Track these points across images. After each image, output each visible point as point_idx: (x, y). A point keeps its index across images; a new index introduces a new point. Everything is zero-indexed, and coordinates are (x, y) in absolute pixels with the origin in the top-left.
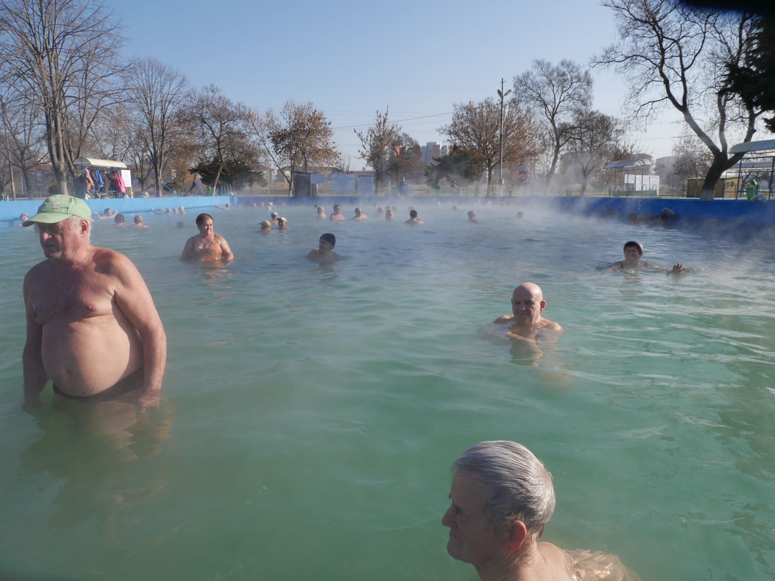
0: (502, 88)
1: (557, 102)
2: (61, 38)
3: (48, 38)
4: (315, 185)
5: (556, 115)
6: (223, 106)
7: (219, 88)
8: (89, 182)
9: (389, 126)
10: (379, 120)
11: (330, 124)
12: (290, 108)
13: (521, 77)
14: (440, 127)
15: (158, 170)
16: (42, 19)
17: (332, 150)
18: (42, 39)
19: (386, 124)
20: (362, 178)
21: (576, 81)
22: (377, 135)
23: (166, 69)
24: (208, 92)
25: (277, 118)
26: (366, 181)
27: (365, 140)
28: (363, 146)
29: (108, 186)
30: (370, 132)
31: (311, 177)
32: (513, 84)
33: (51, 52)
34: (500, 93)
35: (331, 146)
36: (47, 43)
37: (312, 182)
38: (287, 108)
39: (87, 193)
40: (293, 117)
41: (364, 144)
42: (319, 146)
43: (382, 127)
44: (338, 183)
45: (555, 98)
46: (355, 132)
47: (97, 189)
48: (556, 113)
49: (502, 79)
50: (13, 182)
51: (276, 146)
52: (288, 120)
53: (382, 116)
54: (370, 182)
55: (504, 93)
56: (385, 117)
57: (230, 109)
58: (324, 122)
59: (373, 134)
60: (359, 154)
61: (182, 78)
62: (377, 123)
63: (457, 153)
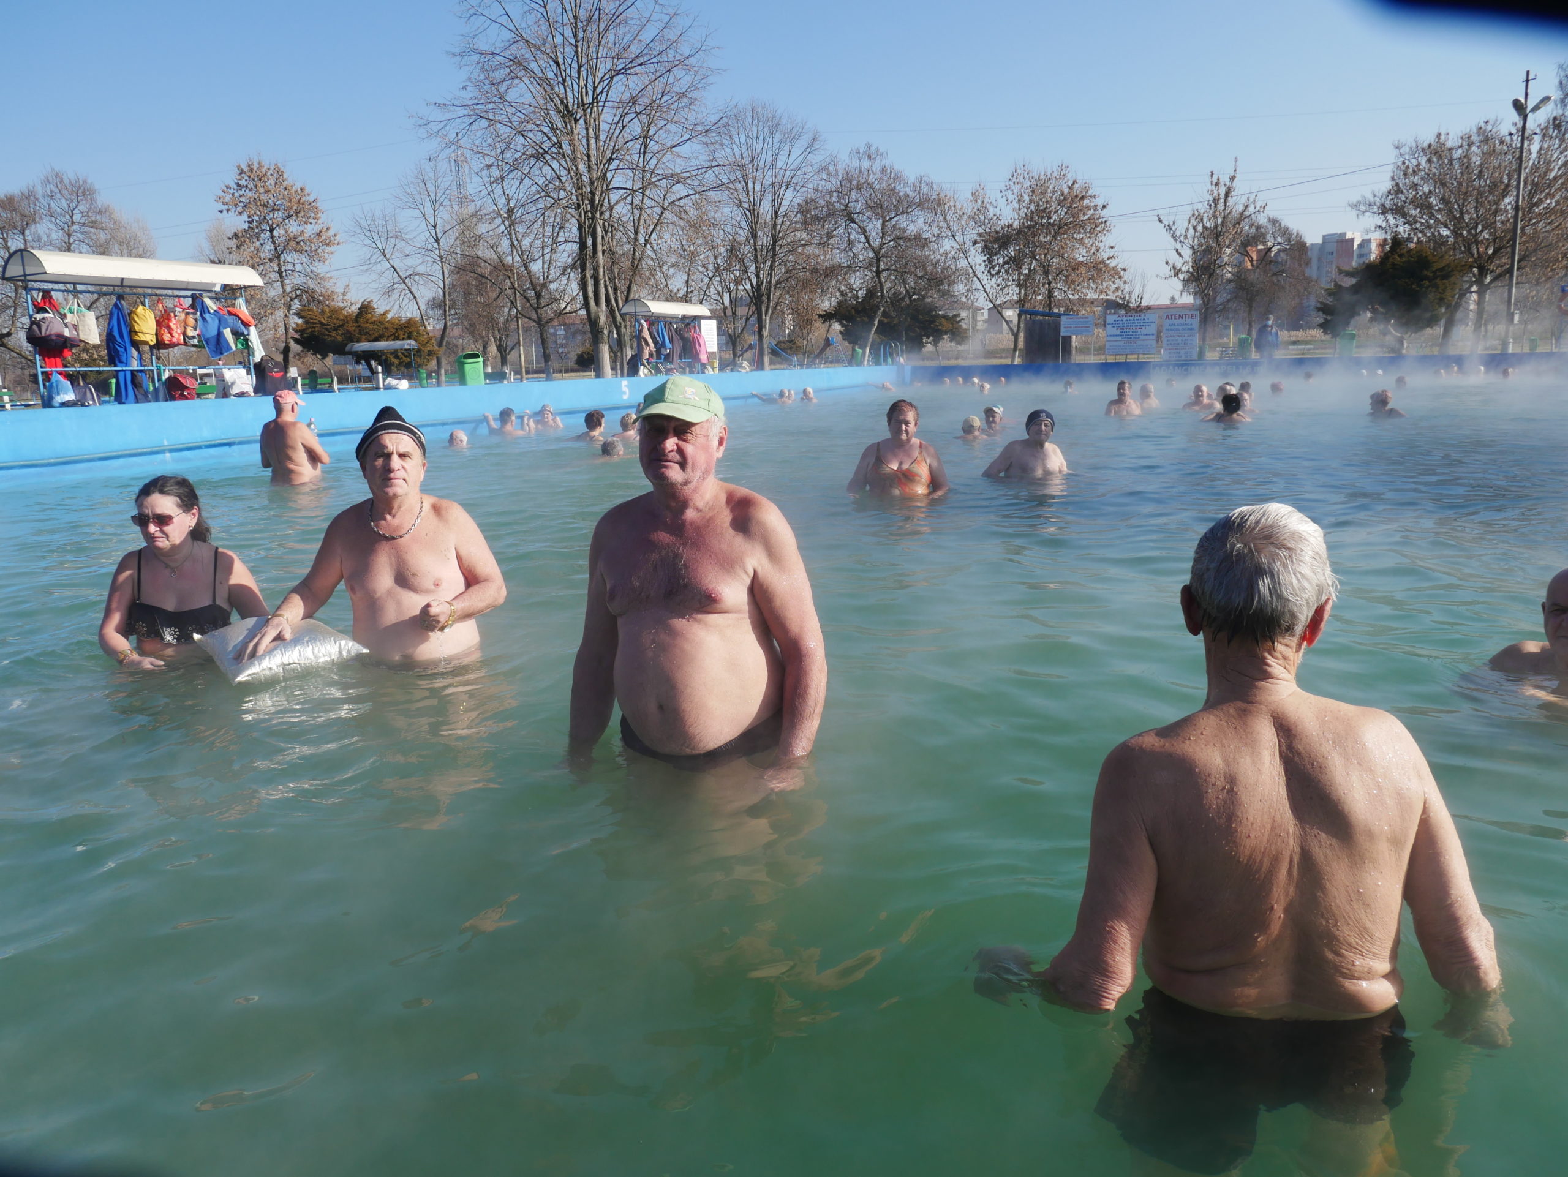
0: (1526, 94)
2: (606, 82)
3: (586, 85)
4: (1070, 338)
6: (889, 185)
7: (882, 150)
8: (647, 344)
9: (1236, 204)
10: (1216, 193)
11: (1104, 207)
12: (1021, 179)
14: (1359, 198)
15: (764, 317)
16: (577, 51)
17: (1107, 262)
18: (576, 88)
19: (1231, 201)
20: (1173, 321)
22: (1208, 225)
23: (784, 121)
24: (860, 160)
25: (994, 202)
26: (1180, 328)
27: (1182, 239)
28: (1177, 250)
29: (678, 350)
30: (1193, 220)
31: (1062, 323)
32: (1557, 81)
33: (589, 110)
34: (1519, 106)
35: (1104, 255)
36: (584, 94)
37: (1063, 332)
38: (1014, 179)
39: (643, 365)
40: (1026, 198)
41: (1178, 246)
42: (1081, 255)
43: (1221, 207)
44: (1119, 331)
46: (1160, 221)
47: (659, 357)
49: (1528, 73)
50: (522, 348)
51: (990, 261)
52: (1016, 206)
53: (1222, 183)
54: (1189, 329)
55: (1531, 105)
56: (1228, 183)
57: (901, 190)
58: (1092, 204)
59: (1201, 224)
60: (1168, 268)
61: (811, 137)
62: (1211, 198)
63: (1401, 256)
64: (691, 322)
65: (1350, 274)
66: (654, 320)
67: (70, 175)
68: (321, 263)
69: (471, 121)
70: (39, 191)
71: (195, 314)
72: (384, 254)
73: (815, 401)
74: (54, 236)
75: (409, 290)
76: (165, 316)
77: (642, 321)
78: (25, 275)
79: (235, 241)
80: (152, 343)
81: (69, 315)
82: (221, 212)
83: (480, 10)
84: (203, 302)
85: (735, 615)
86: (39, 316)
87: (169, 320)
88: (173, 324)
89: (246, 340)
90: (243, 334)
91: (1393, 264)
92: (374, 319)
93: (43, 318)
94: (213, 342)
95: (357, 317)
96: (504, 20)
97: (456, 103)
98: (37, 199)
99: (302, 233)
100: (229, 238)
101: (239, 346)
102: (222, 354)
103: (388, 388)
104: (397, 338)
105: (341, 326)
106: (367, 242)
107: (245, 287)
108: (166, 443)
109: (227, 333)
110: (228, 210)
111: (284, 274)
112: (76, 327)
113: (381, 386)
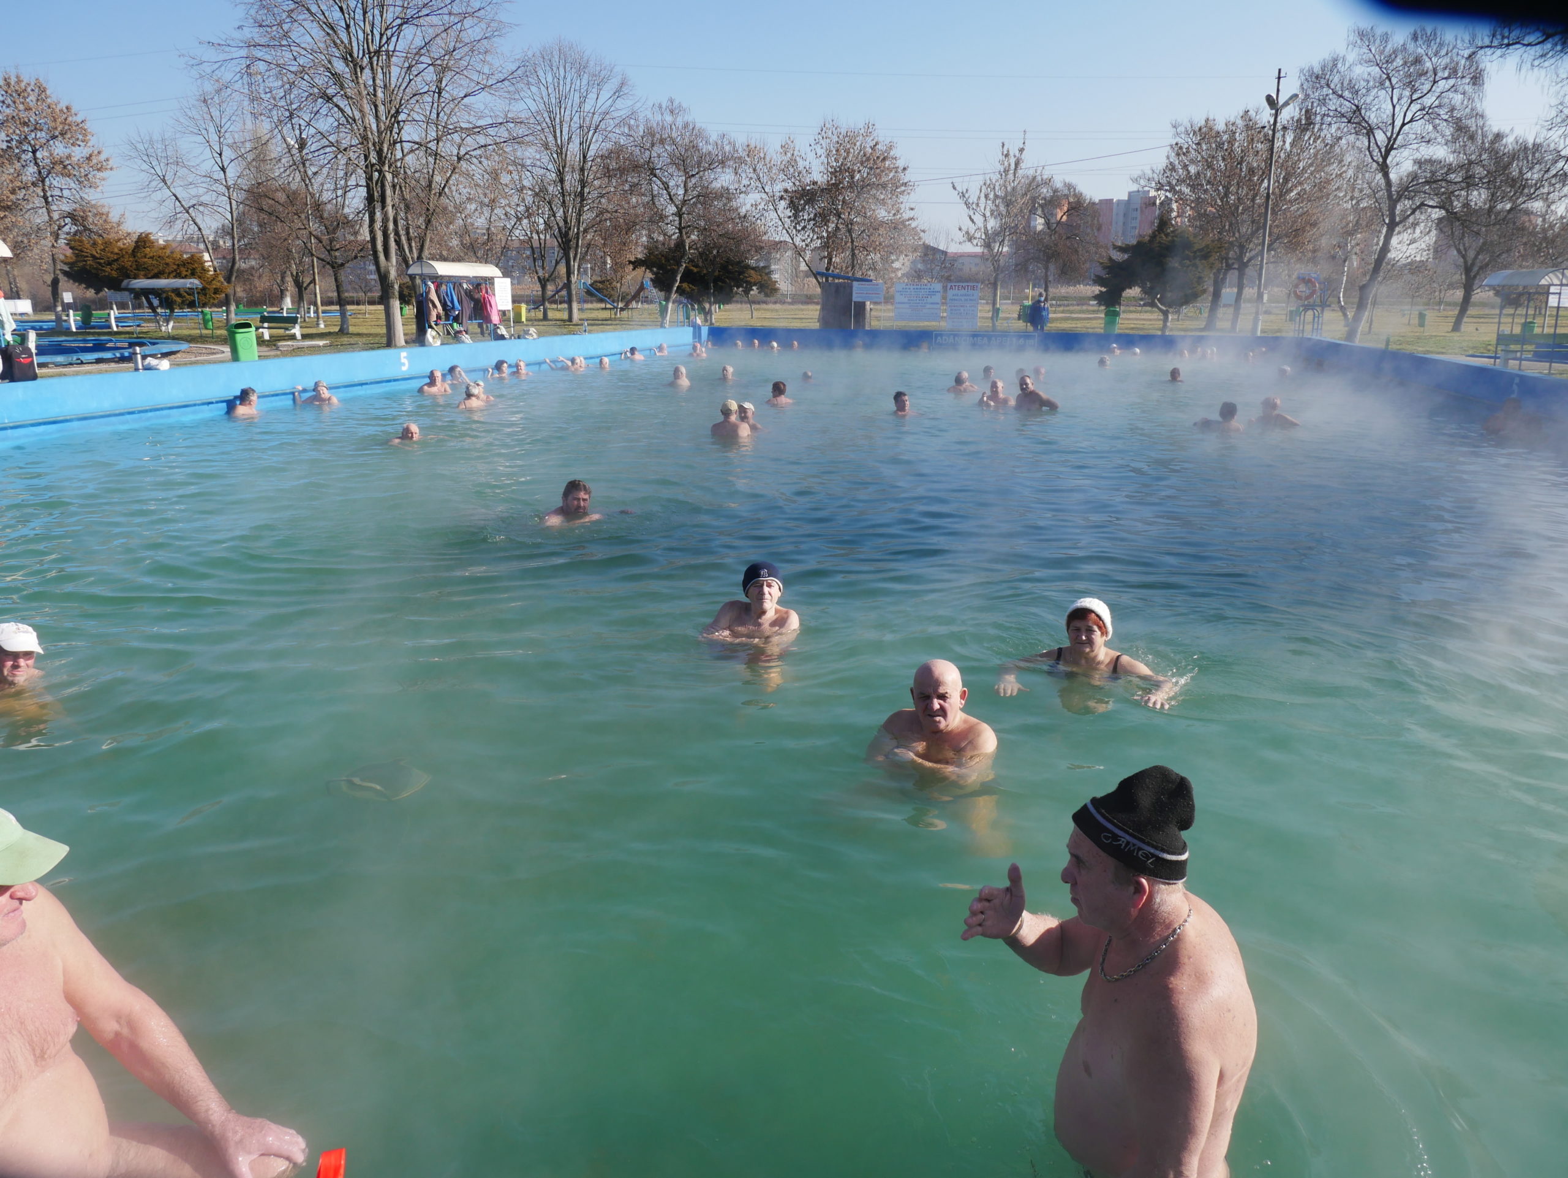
0: (1278, 90)
1: (1398, 123)
2: (394, 29)
3: (372, 32)
4: (863, 305)
5: (1393, 153)
6: (691, 142)
7: (684, 105)
9: (1025, 174)
10: (1006, 164)
11: (905, 169)
12: (829, 134)
13: (1317, 70)
14: (1140, 173)
15: (572, 263)
17: (908, 223)
18: (361, 36)
19: (1020, 172)
20: (956, 292)
21: (1446, 75)
22: (999, 193)
23: (592, 63)
24: (662, 114)
25: (803, 155)
26: (963, 298)
27: (974, 206)
28: (970, 218)
29: (467, 312)
30: (984, 188)
31: (856, 287)
32: (1299, 84)
33: (375, 58)
34: (1270, 100)
35: (905, 215)
36: (370, 41)
37: (856, 298)
38: (823, 134)
41: (971, 213)
42: (882, 214)
43: (1011, 176)
44: (906, 299)
45: (1394, 115)
46: (954, 188)
47: (447, 319)
48: (1392, 148)
49: (1280, 70)
51: (796, 216)
52: (825, 160)
53: (1011, 154)
54: (971, 300)
55: (1281, 101)
56: (1017, 154)
57: (705, 148)
58: (894, 166)
59: (992, 193)
60: (960, 234)
61: (620, 81)
62: (1002, 169)
63: (1167, 235)
65: (1122, 249)
68: (92, 190)
72: (164, 181)
75: (194, 221)
77: (430, 283)
91: (1160, 242)
92: (151, 255)
95: (133, 251)
97: (231, 43)
99: (69, 157)
103: (148, 368)
104: (178, 276)
105: (117, 260)
106: (145, 167)
111: (50, 199)
113: (140, 367)
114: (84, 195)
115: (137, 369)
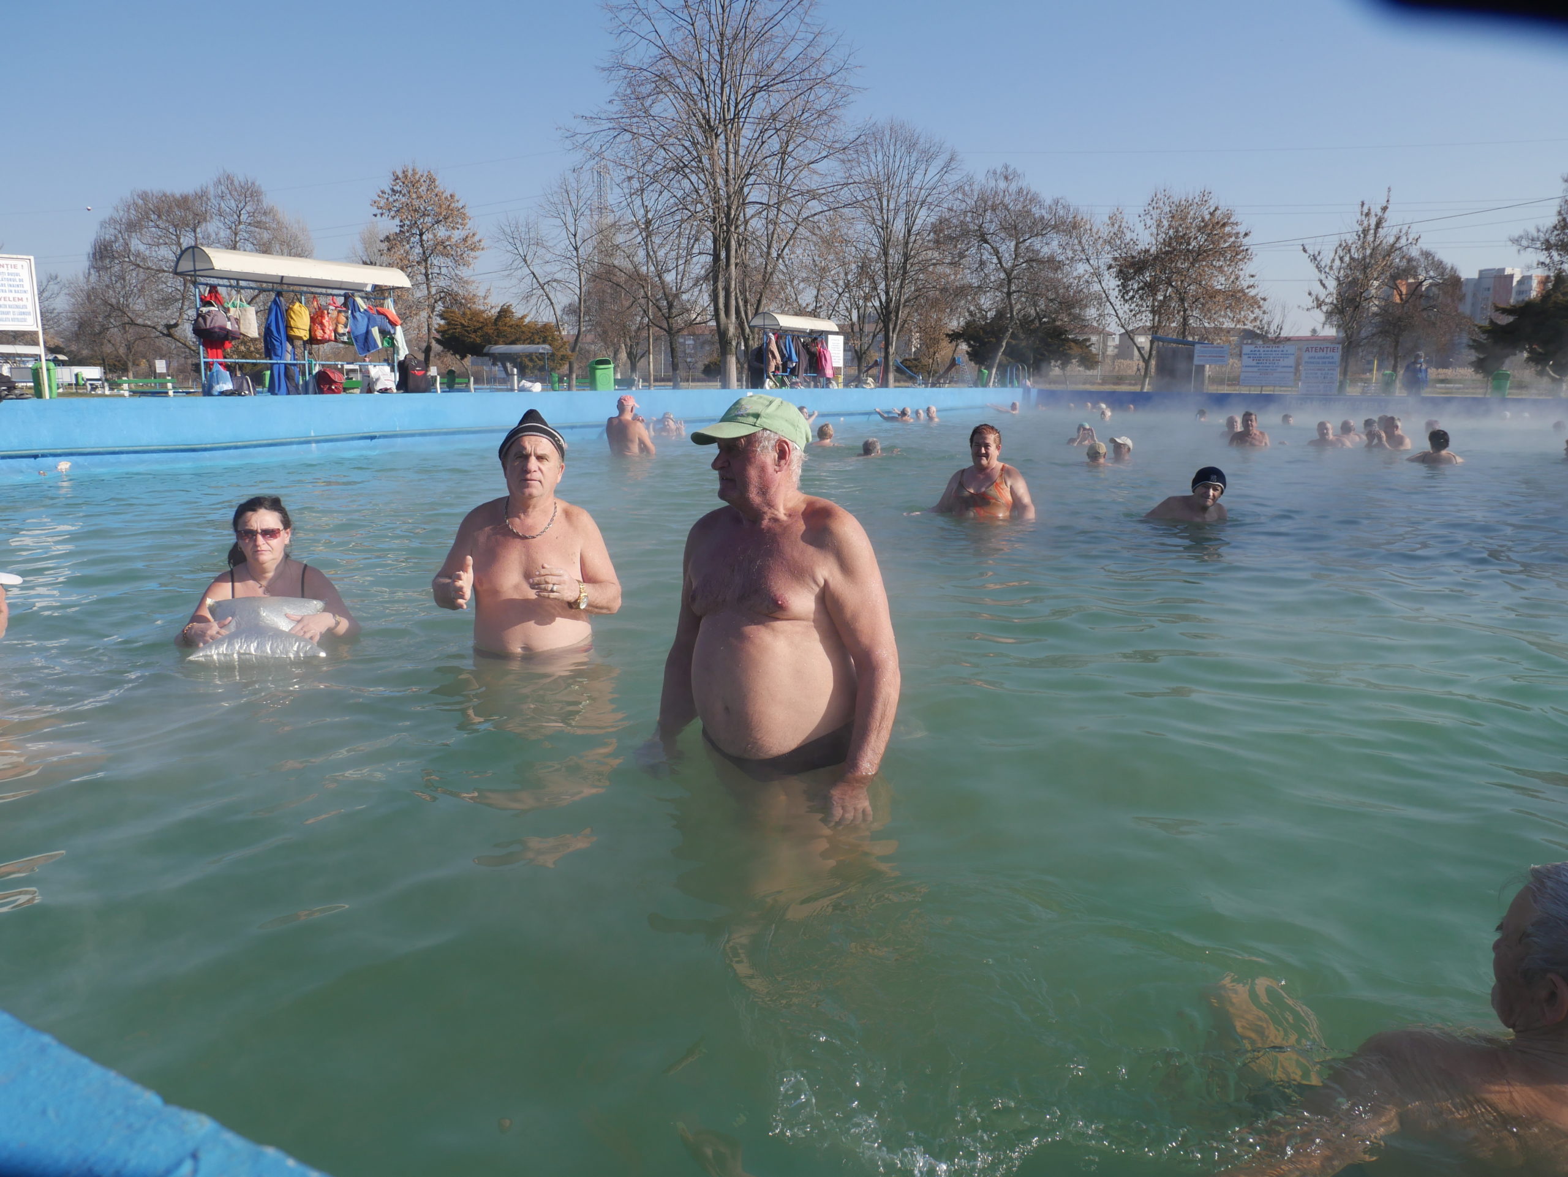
2: (748, 99)
3: (728, 101)
4: (1203, 367)
6: (1024, 207)
7: (1019, 171)
8: (774, 357)
9: (1387, 235)
10: (1366, 223)
11: (1246, 235)
12: (1161, 204)
14: (1521, 233)
15: (891, 334)
16: (721, 68)
17: (1247, 291)
18: (718, 104)
19: (1381, 231)
20: (1313, 354)
22: (1356, 256)
23: (922, 141)
24: (996, 181)
25: (1131, 226)
26: (1321, 361)
27: (1327, 270)
28: (1321, 281)
30: (1340, 250)
31: (1196, 351)
33: (730, 126)
35: (1244, 283)
36: (726, 110)
37: (1196, 361)
38: (1154, 204)
39: (769, 377)
40: (1166, 223)
41: (1323, 277)
42: (1219, 283)
43: (1370, 238)
44: (1255, 362)
46: (1305, 251)
47: (784, 371)
50: (651, 356)
51: (1124, 286)
52: (1155, 231)
53: (1373, 213)
54: (1330, 363)
57: (1037, 212)
58: (1234, 232)
59: (1348, 255)
60: (1310, 299)
61: (949, 157)
62: (1361, 229)
63: (1564, 295)
64: (818, 337)
65: (1507, 312)
66: (782, 334)
67: (240, 178)
68: (466, 267)
69: (616, 134)
70: (212, 191)
71: (346, 312)
72: (525, 261)
73: (936, 420)
74: (222, 234)
75: (547, 296)
76: (319, 314)
77: (771, 334)
78: (195, 271)
79: (386, 243)
80: (305, 339)
81: (232, 310)
82: (375, 215)
83: (630, 27)
84: (354, 300)
85: (805, 623)
86: (205, 310)
87: (322, 317)
88: (325, 321)
89: (392, 339)
90: (389, 333)
91: (1555, 303)
92: (511, 323)
93: (209, 312)
94: (361, 339)
95: (496, 320)
96: (652, 36)
97: (603, 116)
98: (209, 199)
99: (449, 238)
100: (382, 241)
101: (386, 344)
102: (369, 351)
103: (522, 390)
104: (532, 342)
105: (481, 328)
106: (510, 248)
107: (394, 288)
108: (313, 434)
109: (375, 331)
110: (382, 214)
111: (430, 276)
112: (237, 321)
113: (516, 388)
114: (458, 272)
115: (512, 390)
